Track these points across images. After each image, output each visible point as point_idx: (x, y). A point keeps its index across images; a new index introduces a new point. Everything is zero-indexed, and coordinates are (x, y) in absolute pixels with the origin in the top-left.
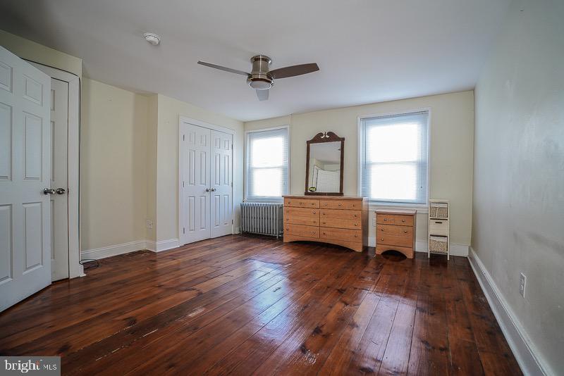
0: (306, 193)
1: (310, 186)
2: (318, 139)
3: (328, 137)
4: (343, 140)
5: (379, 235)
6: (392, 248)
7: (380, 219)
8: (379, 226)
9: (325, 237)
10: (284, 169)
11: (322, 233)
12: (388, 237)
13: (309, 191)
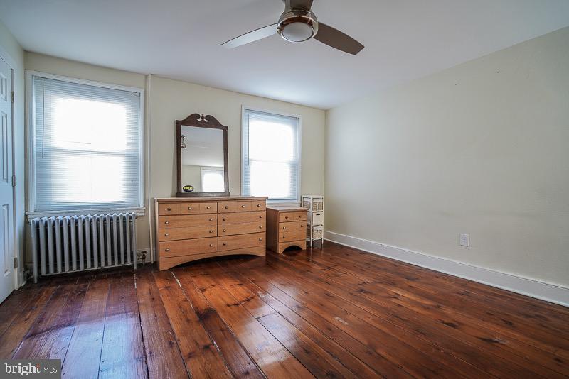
0: (179, 194)
1: (183, 185)
2: (193, 120)
3: (206, 121)
4: (225, 129)
5: (281, 234)
6: (291, 244)
7: (281, 218)
8: (281, 225)
9: (225, 248)
10: (131, 159)
11: (221, 244)
12: (288, 235)
13: (183, 192)
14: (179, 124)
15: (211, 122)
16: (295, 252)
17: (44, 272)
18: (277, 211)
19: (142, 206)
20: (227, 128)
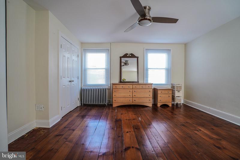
0: (121, 82)
1: (122, 78)
2: (126, 56)
3: (130, 55)
4: (138, 58)
5: (159, 99)
6: (164, 103)
7: (159, 92)
8: (159, 95)
9: (135, 102)
10: (107, 70)
11: (134, 100)
12: (162, 99)
13: (122, 81)
14: (121, 57)
15: (133, 56)
16: (165, 107)
17: (84, 103)
18: (157, 89)
19: (110, 86)
20: (138, 57)
